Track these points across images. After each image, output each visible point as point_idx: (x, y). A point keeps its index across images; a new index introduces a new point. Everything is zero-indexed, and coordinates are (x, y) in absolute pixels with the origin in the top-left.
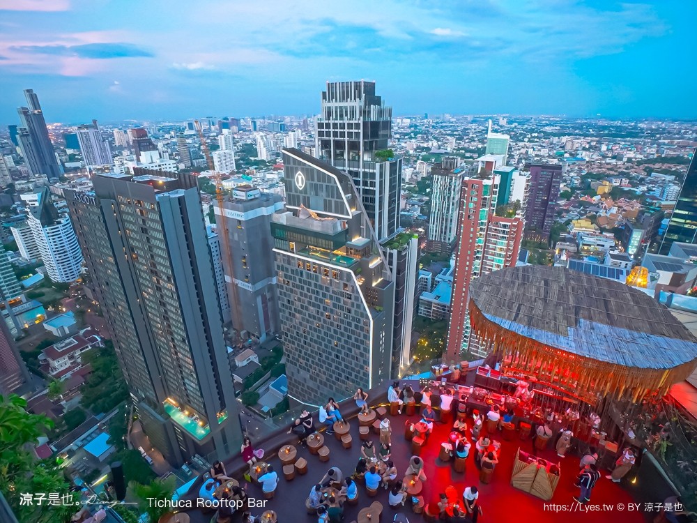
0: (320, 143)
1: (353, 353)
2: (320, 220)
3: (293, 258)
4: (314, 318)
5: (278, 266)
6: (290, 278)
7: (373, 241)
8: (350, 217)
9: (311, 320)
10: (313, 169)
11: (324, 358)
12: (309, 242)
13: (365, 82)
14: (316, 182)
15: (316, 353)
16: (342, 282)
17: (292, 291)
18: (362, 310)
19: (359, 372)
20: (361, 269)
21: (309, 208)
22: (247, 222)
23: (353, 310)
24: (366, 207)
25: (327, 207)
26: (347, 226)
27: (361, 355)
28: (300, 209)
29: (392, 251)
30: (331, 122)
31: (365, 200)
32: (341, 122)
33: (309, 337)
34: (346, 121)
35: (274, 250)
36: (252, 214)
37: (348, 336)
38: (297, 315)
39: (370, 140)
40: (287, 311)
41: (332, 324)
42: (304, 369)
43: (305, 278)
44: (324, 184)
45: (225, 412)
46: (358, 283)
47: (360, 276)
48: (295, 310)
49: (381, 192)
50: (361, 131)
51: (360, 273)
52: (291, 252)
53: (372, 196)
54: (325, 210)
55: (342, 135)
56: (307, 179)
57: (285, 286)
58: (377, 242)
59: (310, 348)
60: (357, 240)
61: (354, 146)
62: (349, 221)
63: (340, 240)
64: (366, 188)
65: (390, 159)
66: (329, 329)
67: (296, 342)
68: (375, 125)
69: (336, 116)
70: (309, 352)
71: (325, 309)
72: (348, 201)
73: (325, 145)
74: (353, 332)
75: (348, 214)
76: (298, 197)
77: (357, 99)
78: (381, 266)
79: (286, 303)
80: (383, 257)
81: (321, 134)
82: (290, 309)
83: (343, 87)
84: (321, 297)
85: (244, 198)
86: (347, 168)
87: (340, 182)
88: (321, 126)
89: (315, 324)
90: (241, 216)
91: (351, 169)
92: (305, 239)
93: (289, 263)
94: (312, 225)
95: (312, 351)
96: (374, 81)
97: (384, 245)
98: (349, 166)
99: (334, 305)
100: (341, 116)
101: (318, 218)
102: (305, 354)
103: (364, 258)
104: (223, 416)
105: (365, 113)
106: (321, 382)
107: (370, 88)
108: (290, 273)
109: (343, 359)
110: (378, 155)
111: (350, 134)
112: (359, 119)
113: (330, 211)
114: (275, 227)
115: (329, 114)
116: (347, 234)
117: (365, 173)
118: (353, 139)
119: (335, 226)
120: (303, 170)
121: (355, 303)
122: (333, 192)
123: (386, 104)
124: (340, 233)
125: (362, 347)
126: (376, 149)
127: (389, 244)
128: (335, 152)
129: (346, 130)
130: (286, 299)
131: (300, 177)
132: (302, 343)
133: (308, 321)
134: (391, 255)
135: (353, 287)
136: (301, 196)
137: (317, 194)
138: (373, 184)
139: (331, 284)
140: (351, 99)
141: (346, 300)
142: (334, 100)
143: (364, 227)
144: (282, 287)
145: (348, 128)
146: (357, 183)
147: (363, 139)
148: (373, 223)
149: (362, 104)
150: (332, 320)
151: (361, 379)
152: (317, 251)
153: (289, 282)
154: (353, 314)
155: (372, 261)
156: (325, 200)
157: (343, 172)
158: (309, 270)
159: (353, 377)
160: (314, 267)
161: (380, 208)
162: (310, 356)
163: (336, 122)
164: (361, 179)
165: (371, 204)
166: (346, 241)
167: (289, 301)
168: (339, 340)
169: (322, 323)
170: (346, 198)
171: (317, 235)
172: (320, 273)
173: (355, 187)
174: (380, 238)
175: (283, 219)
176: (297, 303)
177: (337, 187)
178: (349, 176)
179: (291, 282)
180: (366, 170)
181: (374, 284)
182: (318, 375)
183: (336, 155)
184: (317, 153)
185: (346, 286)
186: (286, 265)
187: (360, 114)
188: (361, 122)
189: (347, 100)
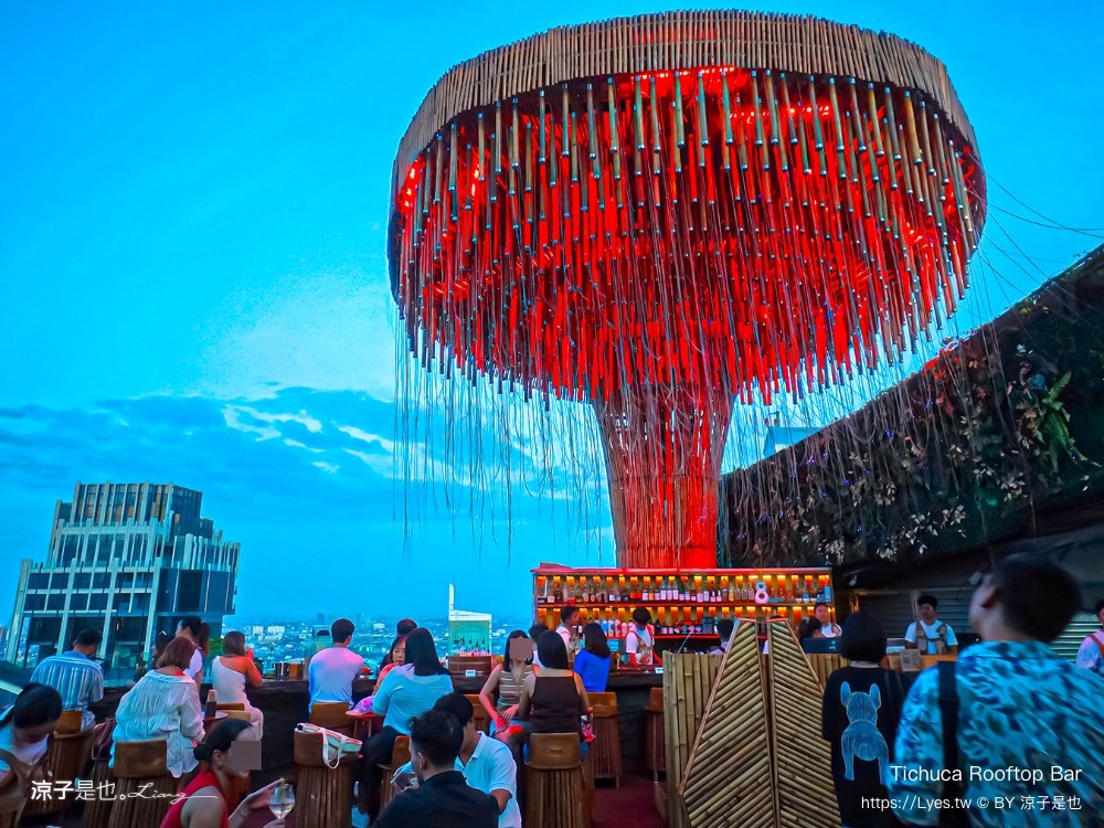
0: (26, 627)
13: (176, 488)
30: (73, 570)
32: (102, 570)
34: (115, 568)
39: (173, 612)
50: (153, 590)
55: (99, 602)
61: (129, 632)
68: (192, 580)
69: (90, 557)
73: (44, 631)
77: (153, 520)
81: (33, 603)
83: (119, 494)
88: (38, 581)
96: (199, 490)
100: (104, 557)
105: (167, 551)
107: (188, 504)
111: (121, 600)
112: (152, 563)
115: (69, 550)
118: (129, 612)
129: (112, 591)
140: (136, 519)
142: (90, 521)
145: (119, 585)
147: (157, 611)
149: (165, 532)
163: (86, 570)
187: (157, 552)
188: (156, 570)
189: (125, 519)
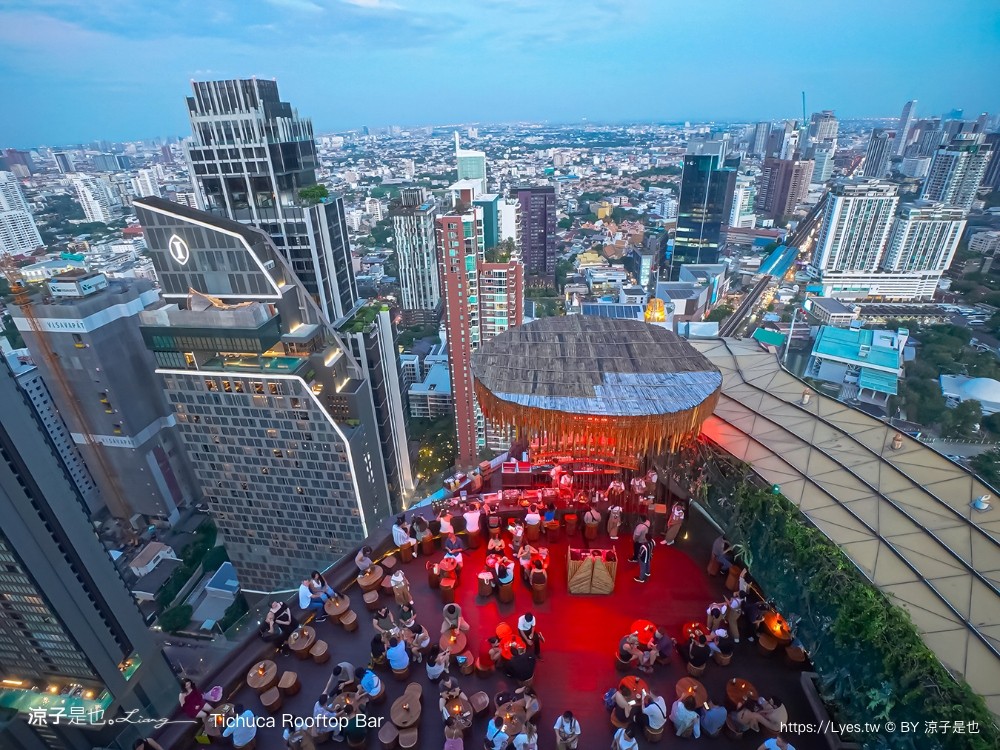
0: (201, 184)
1: (330, 497)
2: (229, 309)
3: (197, 377)
4: (256, 461)
5: (173, 397)
6: (199, 410)
7: (322, 326)
8: (280, 296)
9: (251, 466)
10: (198, 229)
11: (286, 517)
12: (220, 347)
13: (258, 81)
14: (208, 248)
15: (272, 513)
16: (288, 398)
17: (207, 430)
18: (329, 431)
19: (345, 520)
20: (313, 372)
21: (206, 292)
22: (92, 333)
23: (314, 434)
24: (302, 277)
25: (237, 285)
26: (276, 310)
27: (343, 495)
28: (191, 296)
29: (354, 336)
30: (214, 147)
31: (298, 266)
32: (232, 147)
33: (254, 493)
34: (239, 145)
35: (158, 371)
36: (99, 320)
37: (317, 473)
38: (227, 465)
39: (285, 173)
40: (207, 463)
41: (287, 463)
42: (258, 542)
43: (224, 404)
44: (224, 251)
45: (133, 657)
46: (313, 393)
47: (314, 381)
48: (221, 458)
49: (319, 252)
50: (268, 159)
51: (312, 378)
52: (189, 369)
53: (307, 259)
54: (235, 292)
55: (238, 167)
56: (192, 245)
57: (192, 425)
58: (330, 327)
59: (260, 509)
60: (298, 329)
61: (262, 185)
62: (278, 303)
63: (270, 334)
64: (295, 248)
65: (323, 199)
66: (284, 472)
67: (234, 507)
68: (289, 148)
69: (221, 137)
70: (261, 515)
71: (270, 444)
72: (269, 271)
73: (211, 186)
74: (323, 466)
75: (275, 293)
76: (182, 277)
77: (252, 109)
78: (344, 359)
79: (201, 451)
80: (343, 347)
81: (199, 169)
82: (212, 458)
83: (222, 89)
84: (259, 427)
85: (77, 294)
86: (257, 221)
87: (251, 244)
88: (196, 155)
89: (260, 470)
90: (80, 326)
91: (265, 221)
92: (210, 343)
93: (191, 387)
94: (218, 318)
95: (264, 512)
96: (273, 79)
97: (342, 329)
98: (260, 217)
99: (285, 435)
100: (230, 138)
101: (225, 307)
102: (255, 519)
103: (315, 355)
104: (131, 666)
105: (269, 130)
106: (290, 553)
107: (269, 90)
108: (196, 403)
109: (317, 510)
110: (303, 195)
111: (251, 166)
112: (261, 141)
113: (245, 292)
114: (151, 334)
115: (207, 137)
116: (279, 322)
117: (288, 226)
118: (258, 173)
119: (257, 314)
120: (179, 232)
121: (316, 423)
122: (240, 260)
123: (301, 114)
124: (268, 324)
125: (341, 483)
126: (298, 186)
127: (349, 326)
128: (231, 198)
129: (243, 160)
130: (199, 445)
131: (177, 244)
132: (246, 505)
133: (246, 470)
134: (355, 342)
135: (307, 401)
136: (187, 275)
137: (214, 269)
138: (305, 241)
139: (271, 405)
140: (241, 109)
141: (301, 422)
142: (211, 111)
143: (305, 308)
144: (188, 428)
145: (246, 157)
146: (279, 242)
147: (275, 172)
148: (318, 300)
149: (262, 116)
150: (285, 458)
151: (351, 528)
152: (237, 359)
153: (197, 417)
154: (316, 440)
155: (327, 356)
156: (231, 276)
157: (251, 228)
158: (230, 391)
159: (338, 530)
160: (236, 384)
161: (324, 275)
162: (263, 520)
163: (222, 147)
164: (284, 234)
165: (309, 271)
166: (281, 332)
167: (206, 447)
168: (304, 483)
169: (270, 465)
170: (266, 267)
171: (228, 333)
172: (249, 391)
173: (277, 249)
174: (332, 319)
175: (163, 317)
176: (221, 446)
177: (247, 252)
178: (263, 232)
179: (202, 416)
180: (289, 220)
181: (339, 389)
182: (283, 545)
183: (234, 202)
184: (199, 200)
185: (295, 401)
186: (186, 392)
187: (262, 134)
188: (265, 145)
189: (233, 110)
